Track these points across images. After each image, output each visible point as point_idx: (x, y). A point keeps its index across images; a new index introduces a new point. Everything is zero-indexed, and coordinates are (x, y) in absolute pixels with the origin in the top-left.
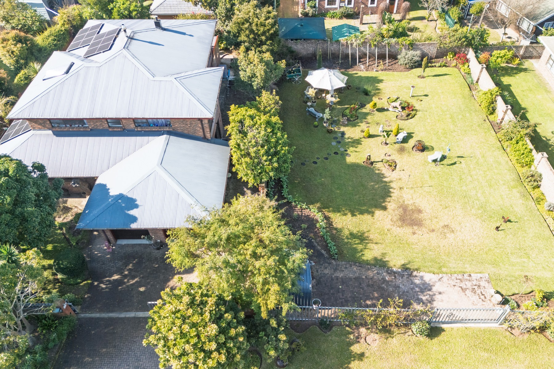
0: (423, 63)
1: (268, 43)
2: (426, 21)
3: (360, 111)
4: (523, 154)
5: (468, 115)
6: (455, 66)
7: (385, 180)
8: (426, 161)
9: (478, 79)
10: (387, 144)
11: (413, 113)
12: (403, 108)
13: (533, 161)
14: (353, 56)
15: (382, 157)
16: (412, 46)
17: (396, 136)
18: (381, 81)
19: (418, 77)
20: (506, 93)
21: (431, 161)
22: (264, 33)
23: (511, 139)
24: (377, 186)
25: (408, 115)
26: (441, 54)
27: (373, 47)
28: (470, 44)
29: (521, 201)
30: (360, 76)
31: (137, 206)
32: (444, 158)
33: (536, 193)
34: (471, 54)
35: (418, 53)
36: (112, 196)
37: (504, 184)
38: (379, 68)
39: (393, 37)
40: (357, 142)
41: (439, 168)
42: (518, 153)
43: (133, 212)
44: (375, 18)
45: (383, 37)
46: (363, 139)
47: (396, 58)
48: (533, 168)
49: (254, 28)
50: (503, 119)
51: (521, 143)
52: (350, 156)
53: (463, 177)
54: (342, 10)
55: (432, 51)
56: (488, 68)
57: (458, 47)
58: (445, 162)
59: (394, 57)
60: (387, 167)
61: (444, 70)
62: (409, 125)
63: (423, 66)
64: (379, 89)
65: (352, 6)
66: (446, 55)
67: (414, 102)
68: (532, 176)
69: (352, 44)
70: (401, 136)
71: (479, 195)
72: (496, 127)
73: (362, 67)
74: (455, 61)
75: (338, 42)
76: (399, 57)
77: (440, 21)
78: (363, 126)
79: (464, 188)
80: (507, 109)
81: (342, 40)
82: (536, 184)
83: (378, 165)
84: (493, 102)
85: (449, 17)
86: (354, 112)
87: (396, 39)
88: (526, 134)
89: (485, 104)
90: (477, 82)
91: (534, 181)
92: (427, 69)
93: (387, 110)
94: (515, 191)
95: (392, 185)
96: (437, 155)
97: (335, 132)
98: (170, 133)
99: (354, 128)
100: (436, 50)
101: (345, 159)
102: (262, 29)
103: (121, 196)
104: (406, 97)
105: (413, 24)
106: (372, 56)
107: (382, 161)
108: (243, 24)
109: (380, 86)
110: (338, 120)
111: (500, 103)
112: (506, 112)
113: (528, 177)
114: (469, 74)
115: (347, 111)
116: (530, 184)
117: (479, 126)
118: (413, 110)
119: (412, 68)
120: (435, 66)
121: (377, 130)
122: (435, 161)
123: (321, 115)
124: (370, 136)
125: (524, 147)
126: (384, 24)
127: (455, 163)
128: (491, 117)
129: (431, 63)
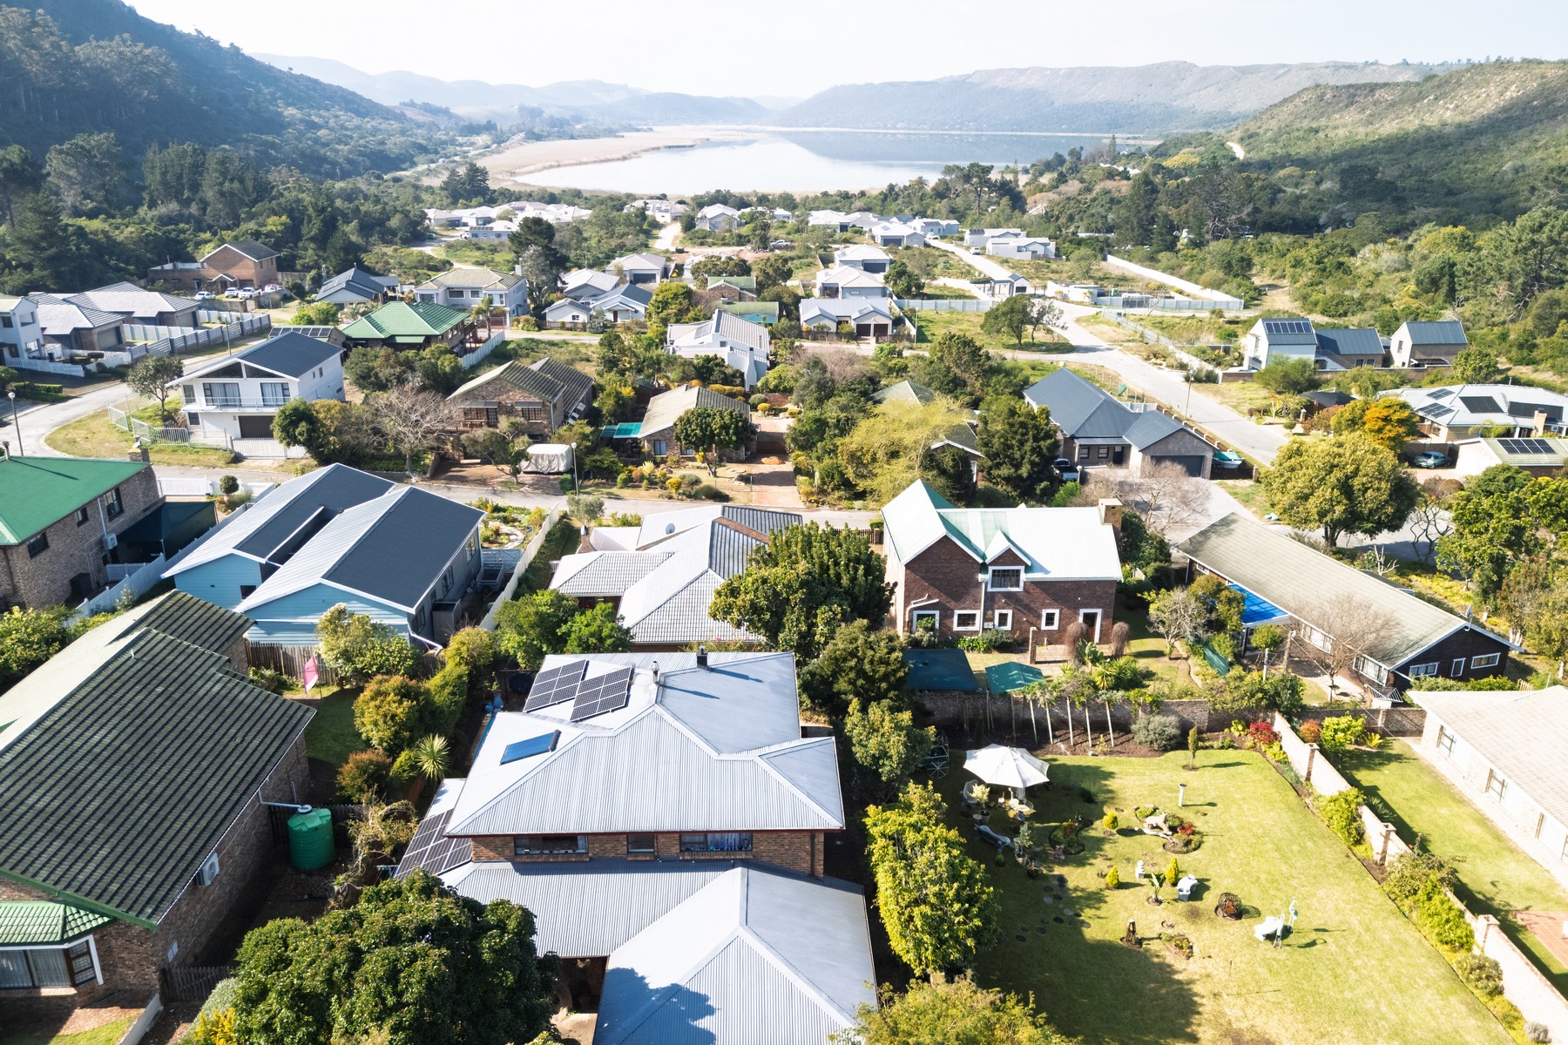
0: (1190, 740)
1: (891, 694)
2: (1166, 659)
3: (1084, 833)
4: (1448, 921)
5: (1309, 844)
6: (1254, 747)
7: (1177, 977)
8: (1252, 939)
9: (1309, 774)
10: (1159, 902)
11: (1196, 838)
12: (1173, 829)
13: (1470, 935)
14: (1041, 724)
15: (1158, 929)
16: (1158, 706)
17: (1175, 884)
18: (1110, 775)
19: (1184, 767)
20: (1375, 801)
21: (1262, 939)
22: (885, 677)
23: (1415, 892)
24: (1163, 991)
25: (1188, 843)
26: (1219, 723)
27: (1079, 707)
28: (1273, 705)
29: (1472, 1022)
30: (1064, 765)
31: (710, 1011)
32: (1287, 931)
33: (1497, 1005)
34: (1280, 724)
35: (1173, 719)
36: (657, 991)
37: (1428, 987)
38: (1099, 749)
39: (1116, 687)
40: (1095, 899)
41: (1280, 953)
42: (1436, 919)
43: (704, 1023)
44: (1060, 651)
45: (1096, 688)
46: (1107, 892)
47: (1128, 731)
48: (1476, 951)
49: (867, 667)
50: (1384, 852)
51: (1436, 899)
52: (1089, 926)
53: (1339, 971)
54: (988, 635)
55: (1200, 717)
56: (1323, 752)
57: (1249, 709)
58: (1291, 939)
59: (1123, 727)
60: (1173, 949)
61: (1230, 756)
62: (1195, 865)
63: (1190, 746)
64: (1111, 791)
65: (1008, 627)
66: (1229, 726)
67: (1188, 816)
68: (1481, 967)
69: (1035, 702)
70: (1186, 884)
71: (1384, 1009)
72: (1377, 869)
73: (1062, 746)
74: (1250, 737)
75: (1006, 696)
76: (1134, 727)
77: (1193, 660)
78: (1099, 864)
79: (1348, 995)
80: (1389, 832)
81: (1015, 693)
82: (1491, 984)
83: (1155, 946)
84: (1354, 818)
85: (1214, 652)
86: (1073, 836)
87: (1121, 693)
88: (1442, 880)
89: (1338, 822)
90: (1308, 779)
91: (1488, 978)
92: (1199, 753)
93: (1141, 832)
94: (1453, 1000)
95: (1197, 988)
96: (1273, 924)
97: (1045, 877)
98: (747, 864)
99: (1080, 870)
100: (1206, 715)
101: (1081, 934)
102: (882, 669)
103: (675, 990)
104: (1172, 805)
105: (1142, 664)
106: (1079, 724)
107: (1160, 938)
108: (845, 660)
109: (1112, 784)
110: (1044, 851)
111: (1368, 818)
112: (1387, 837)
113: (1472, 970)
114: (1286, 762)
115: (1060, 834)
116: (1480, 984)
117: (1339, 867)
118: (1193, 833)
119: (1165, 750)
120: (1212, 747)
121: (1134, 872)
122: (1270, 937)
123: (1008, 840)
124: (1121, 886)
125: (1446, 906)
126: (1084, 663)
127: (1313, 944)
128: (1359, 850)
129: (1203, 740)
